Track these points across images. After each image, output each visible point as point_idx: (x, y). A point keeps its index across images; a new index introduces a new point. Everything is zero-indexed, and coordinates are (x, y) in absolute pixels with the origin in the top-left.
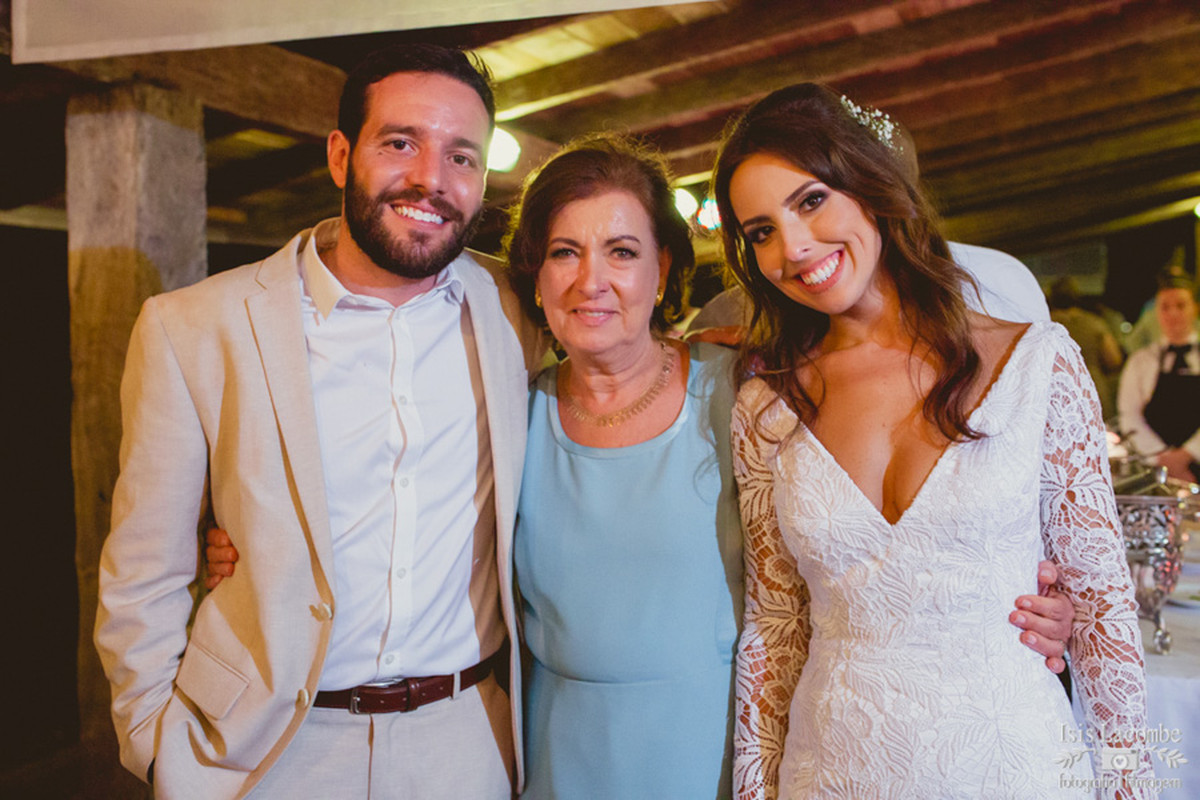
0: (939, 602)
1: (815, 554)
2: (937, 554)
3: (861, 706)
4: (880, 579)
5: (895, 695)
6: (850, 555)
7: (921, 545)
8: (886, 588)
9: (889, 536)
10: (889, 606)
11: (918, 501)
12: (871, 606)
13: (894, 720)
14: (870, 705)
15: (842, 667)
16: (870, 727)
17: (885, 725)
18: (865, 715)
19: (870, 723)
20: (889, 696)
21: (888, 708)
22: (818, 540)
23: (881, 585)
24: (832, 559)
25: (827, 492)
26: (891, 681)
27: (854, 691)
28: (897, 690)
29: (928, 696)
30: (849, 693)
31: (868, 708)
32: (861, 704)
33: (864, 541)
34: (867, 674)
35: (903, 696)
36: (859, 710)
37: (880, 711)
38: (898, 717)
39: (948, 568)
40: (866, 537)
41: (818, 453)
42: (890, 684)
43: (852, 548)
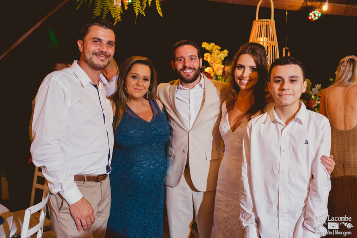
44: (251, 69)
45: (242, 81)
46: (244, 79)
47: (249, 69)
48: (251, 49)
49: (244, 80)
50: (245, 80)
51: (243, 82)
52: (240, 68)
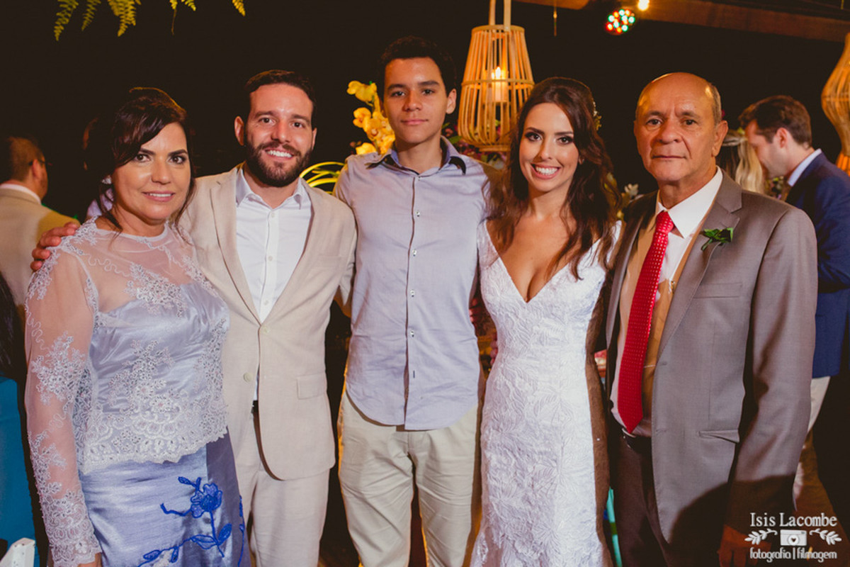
0: (542, 340)
2: (543, 318)
4: (519, 326)
5: (520, 379)
6: (508, 315)
9: (524, 308)
11: (539, 294)
15: (502, 366)
16: (509, 393)
17: (515, 392)
18: (508, 388)
19: (509, 391)
20: (517, 380)
21: (517, 385)
22: (495, 306)
24: (500, 315)
25: (500, 284)
27: (506, 377)
28: (521, 377)
30: (503, 377)
31: (509, 384)
32: (507, 382)
33: (514, 309)
35: (523, 380)
36: (506, 385)
37: (514, 386)
38: (520, 389)
39: (547, 326)
40: (515, 307)
41: (500, 267)
43: (509, 311)
44: (558, 139)
45: (537, 169)
46: (543, 164)
47: (555, 140)
48: (557, 91)
49: (542, 167)
50: (545, 167)
51: (540, 173)
52: (532, 138)
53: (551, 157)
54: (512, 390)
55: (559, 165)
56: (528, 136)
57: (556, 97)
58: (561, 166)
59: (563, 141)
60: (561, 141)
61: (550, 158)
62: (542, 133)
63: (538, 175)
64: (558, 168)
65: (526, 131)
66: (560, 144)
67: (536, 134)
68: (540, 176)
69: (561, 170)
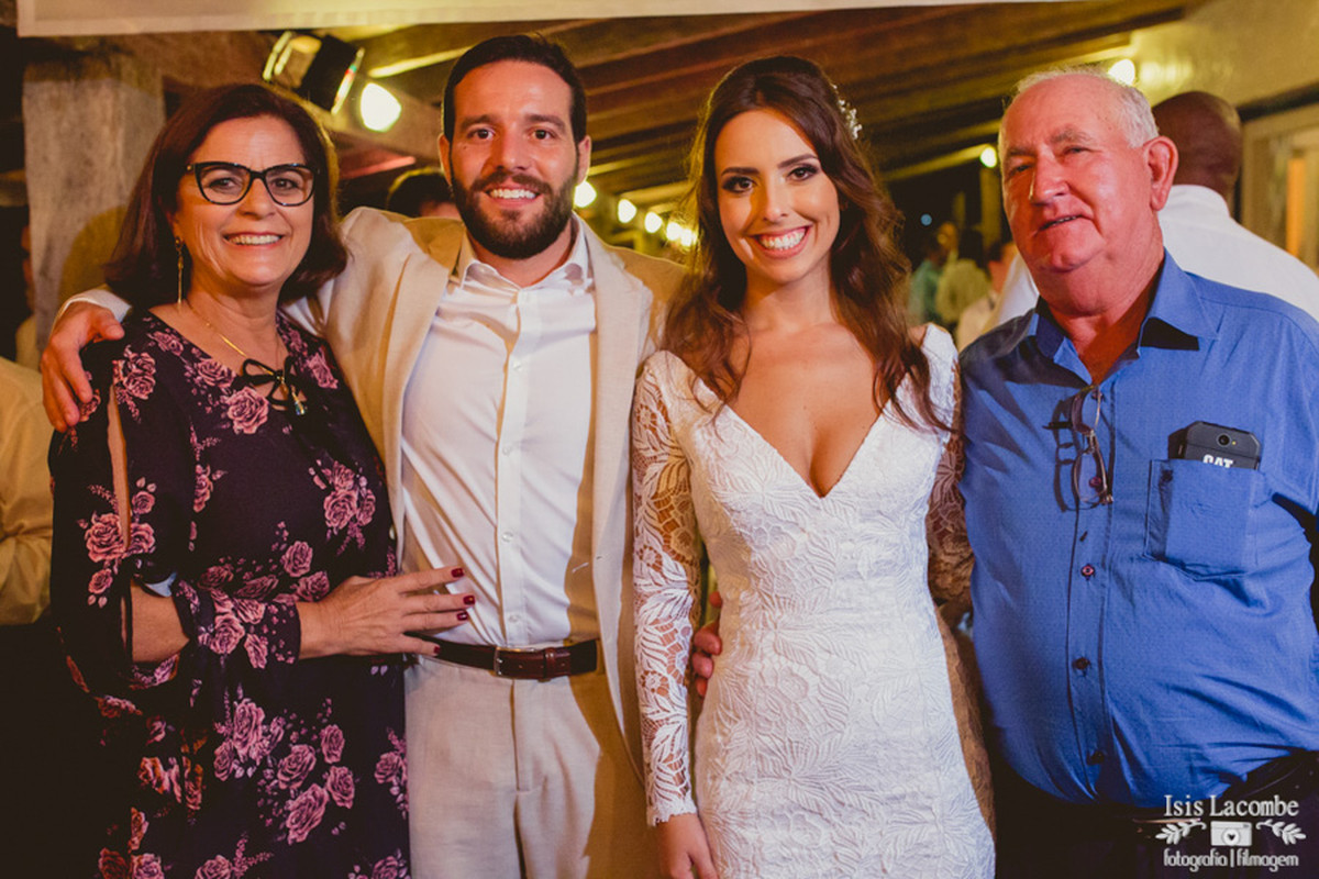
0: (860, 569)
1: (745, 526)
3: (795, 671)
4: (808, 550)
5: (826, 656)
6: (779, 528)
7: (847, 517)
8: (810, 558)
9: (818, 508)
10: (815, 575)
11: (847, 476)
12: (797, 576)
13: (829, 679)
14: (804, 669)
15: (771, 637)
16: (807, 688)
17: (821, 686)
18: (800, 678)
19: (806, 685)
20: (821, 661)
21: (822, 670)
22: (750, 514)
23: (807, 556)
25: (759, 469)
26: (821, 643)
28: (829, 652)
29: (857, 654)
30: (783, 659)
31: (803, 671)
32: (795, 668)
33: (793, 514)
34: (797, 641)
35: (835, 656)
36: (792, 674)
37: (815, 673)
38: (833, 677)
39: (869, 537)
40: (796, 510)
42: (822, 648)
43: (781, 521)
53: (786, 212)
54: (813, 680)
55: (806, 223)
56: (730, 186)
57: (759, 95)
58: (811, 223)
59: (799, 175)
60: (794, 177)
61: (784, 215)
62: (753, 171)
63: (769, 252)
64: (807, 228)
65: (723, 178)
66: (794, 183)
67: (745, 178)
68: (775, 254)
69: (812, 231)
